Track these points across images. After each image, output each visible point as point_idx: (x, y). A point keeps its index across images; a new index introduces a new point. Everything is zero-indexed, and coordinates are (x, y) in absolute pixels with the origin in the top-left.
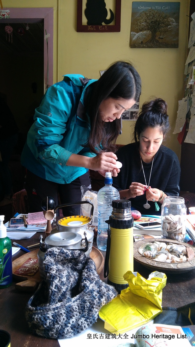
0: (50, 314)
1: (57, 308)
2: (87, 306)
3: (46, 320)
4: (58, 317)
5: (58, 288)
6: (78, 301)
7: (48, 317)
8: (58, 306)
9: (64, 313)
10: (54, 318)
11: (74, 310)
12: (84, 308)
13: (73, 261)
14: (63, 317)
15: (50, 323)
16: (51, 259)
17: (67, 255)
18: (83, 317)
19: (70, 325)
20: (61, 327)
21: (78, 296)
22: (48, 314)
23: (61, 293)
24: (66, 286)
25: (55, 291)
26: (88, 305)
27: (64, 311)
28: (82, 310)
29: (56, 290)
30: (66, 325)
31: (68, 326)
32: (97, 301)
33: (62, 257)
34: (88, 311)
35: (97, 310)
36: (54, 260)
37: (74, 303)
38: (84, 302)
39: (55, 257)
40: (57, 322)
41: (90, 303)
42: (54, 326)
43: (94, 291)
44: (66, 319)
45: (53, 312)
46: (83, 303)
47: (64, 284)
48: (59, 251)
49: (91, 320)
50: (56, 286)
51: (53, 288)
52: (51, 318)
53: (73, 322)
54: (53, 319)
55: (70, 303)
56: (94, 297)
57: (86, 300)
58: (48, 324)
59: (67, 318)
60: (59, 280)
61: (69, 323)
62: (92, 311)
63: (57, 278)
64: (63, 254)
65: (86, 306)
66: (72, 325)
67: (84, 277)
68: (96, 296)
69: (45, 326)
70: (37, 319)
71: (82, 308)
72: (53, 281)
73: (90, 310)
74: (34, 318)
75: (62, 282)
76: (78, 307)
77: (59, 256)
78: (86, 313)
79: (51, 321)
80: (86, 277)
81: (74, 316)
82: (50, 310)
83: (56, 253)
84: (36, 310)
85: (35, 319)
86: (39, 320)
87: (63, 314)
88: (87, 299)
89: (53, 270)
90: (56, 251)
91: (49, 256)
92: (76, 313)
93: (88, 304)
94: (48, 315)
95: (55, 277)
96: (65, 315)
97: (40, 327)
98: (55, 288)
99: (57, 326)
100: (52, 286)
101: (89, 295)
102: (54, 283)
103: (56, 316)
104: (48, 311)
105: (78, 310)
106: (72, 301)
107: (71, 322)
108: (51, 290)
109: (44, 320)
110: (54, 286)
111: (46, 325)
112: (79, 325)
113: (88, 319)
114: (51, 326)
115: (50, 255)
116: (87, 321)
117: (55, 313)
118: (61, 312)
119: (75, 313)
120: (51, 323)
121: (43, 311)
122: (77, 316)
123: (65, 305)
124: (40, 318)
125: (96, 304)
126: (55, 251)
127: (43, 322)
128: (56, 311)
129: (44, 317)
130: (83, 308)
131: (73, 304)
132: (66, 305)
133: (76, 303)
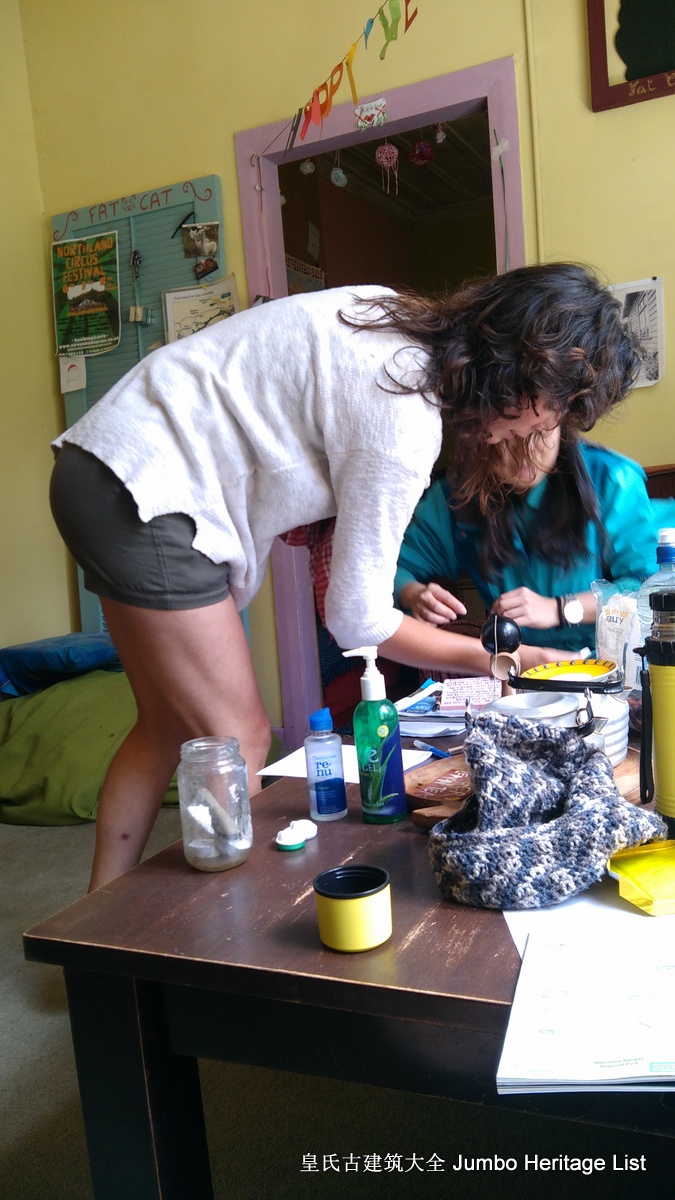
0: (481, 851)
1: (498, 839)
2: (575, 844)
3: (472, 863)
4: (500, 857)
5: (500, 796)
6: (553, 832)
7: (477, 857)
8: (501, 834)
9: (517, 853)
10: (490, 860)
11: (541, 850)
12: (568, 847)
13: (548, 752)
14: (515, 860)
15: (481, 868)
16: (484, 736)
17: (527, 732)
18: (566, 866)
19: (530, 879)
20: (507, 880)
21: (553, 823)
22: (477, 850)
23: (510, 811)
24: (522, 797)
25: (492, 802)
26: (577, 842)
27: (517, 849)
28: (563, 852)
29: (494, 799)
30: (521, 879)
31: (525, 881)
32: (601, 833)
33: (514, 736)
34: (576, 854)
35: (600, 854)
36: (492, 741)
37: (543, 835)
38: (569, 834)
39: (497, 733)
40: (498, 868)
41: (582, 836)
42: (491, 876)
43: (595, 812)
44: (520, 865)
45: (487, 846)
46: (565, 838)
47: (515, 790)
48: (506, 719)
49: (584, 873)
50: (494, 790)
51: (488, 795)
52: (484, 858)
53: (538, 873)
54: (488, 861)
55: (532, 834)
56: (593, 825)
57: (574, 830)
58: (477, 873)
59: (524, 865)
60: (503, 779)
61: (529, 875)
62: (588, 855)
63: (496, 775)
64: (515, 727)
65: (572, 844)
66: (535, 879)
67: (574, 787)
68: (599, 821)
69: (471, 877)
70: (452, 859)
71: (562, 848)
72: (486, 780)
73: (583, 853)
74: (445, 858)
75: (510, 783)
76: (553, 844)
77: (506, 733)
78: (573, 859)
79: (483, 865)
80: (580, 788)
81: (540, 862)
82: (480, 841)
83: (497, 723)
84: (449, 839)
85: (448, 861)
86: (456, 862)
87: (514, 854)
88: (577, 828)
89: (488, 758)
90: (497, 720)
91: (479, 729)
92: (547, 856)
93: (578, 839)
94: (477, 853)
95: (492, 771)
96: (518, 857)
97: (461, 879)
98: (492, 795)
99: (497, 878)
100: (485, 791)
101: (581, 819)
102: (489, 783)
103: (497, 857)
104: (476, 844)
105: (552, 852)
106: (538, 832)
107: (534, 874)
108: (483, 798)
109: (468, 863)
110: (490, 790)
111: (472, 873)
112: (552, 881)
113: (577, 870)
114: (484, 876)
115: (483, 727)
116: (574, 876)
117: (494, 849)
118: (508, 850)
119: (544, 857)
120: (484, 870)
121: (465, 841)
122: (550, 865)
123: (517, 837)
124: (458, 857)
125: (597, 839)
126: (493, 719)
127: (465, 865)
128: (497, 845)
129: (468, 857)
130: (564, 849)
131: (540, 838)
132: (522, 837)
133: (547, 836)
